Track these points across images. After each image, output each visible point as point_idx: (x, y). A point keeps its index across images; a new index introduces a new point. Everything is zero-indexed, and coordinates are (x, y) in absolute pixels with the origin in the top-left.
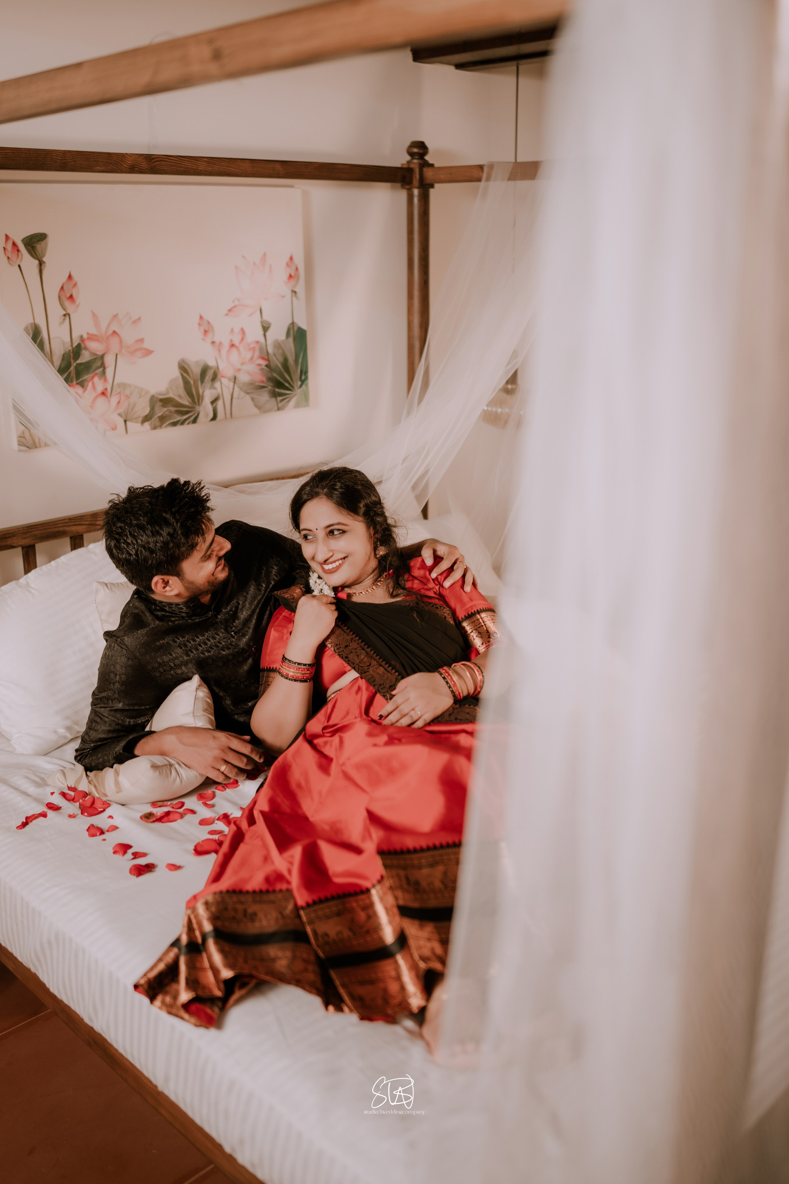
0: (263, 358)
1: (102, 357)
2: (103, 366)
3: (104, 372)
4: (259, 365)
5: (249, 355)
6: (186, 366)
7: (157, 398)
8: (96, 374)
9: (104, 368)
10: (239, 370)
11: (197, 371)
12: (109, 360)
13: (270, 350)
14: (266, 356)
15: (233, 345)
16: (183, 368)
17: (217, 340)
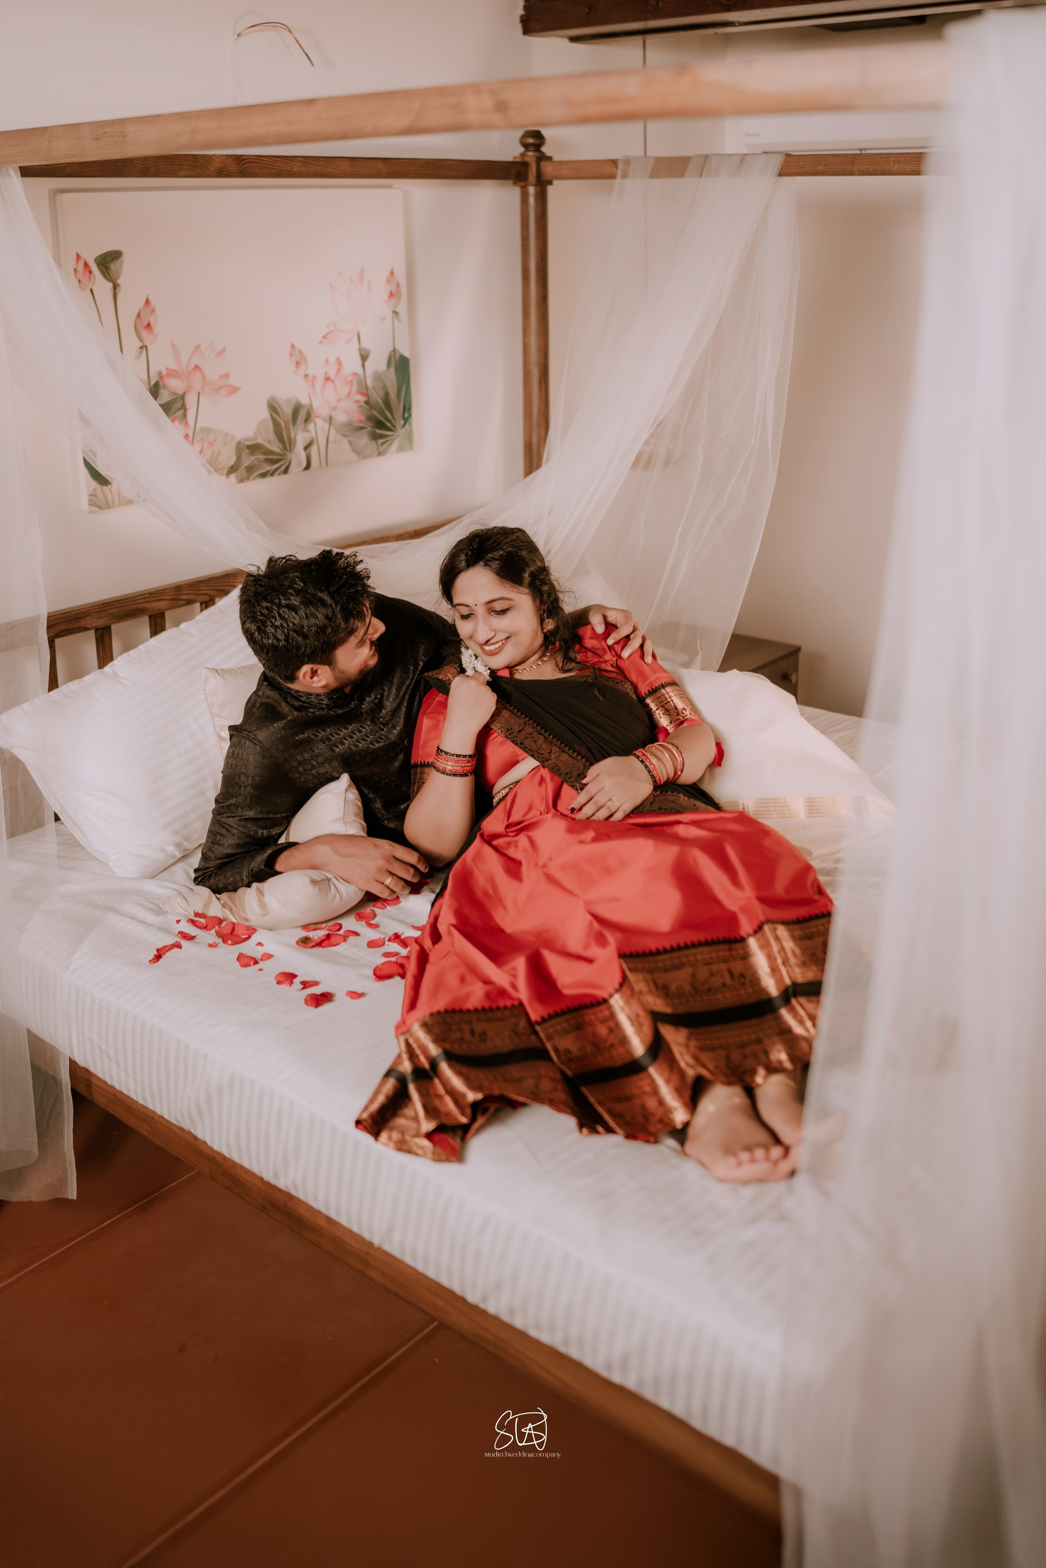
0: (362, 394)
1: (183, 397)
2: (184, 407)
3: (185, 415)
4: (358, 401)
5: (346, 390)
6: (276, 406)
7: (244, 444)
8: (176, 418)
9: (185, 410)
10: (335, 408)
11: (288, 410)
12: (191, 400)
13: (370, 383)
14: (364, 391)
15: (328, 379)
16: (273, 408)
17: (310, 373)
